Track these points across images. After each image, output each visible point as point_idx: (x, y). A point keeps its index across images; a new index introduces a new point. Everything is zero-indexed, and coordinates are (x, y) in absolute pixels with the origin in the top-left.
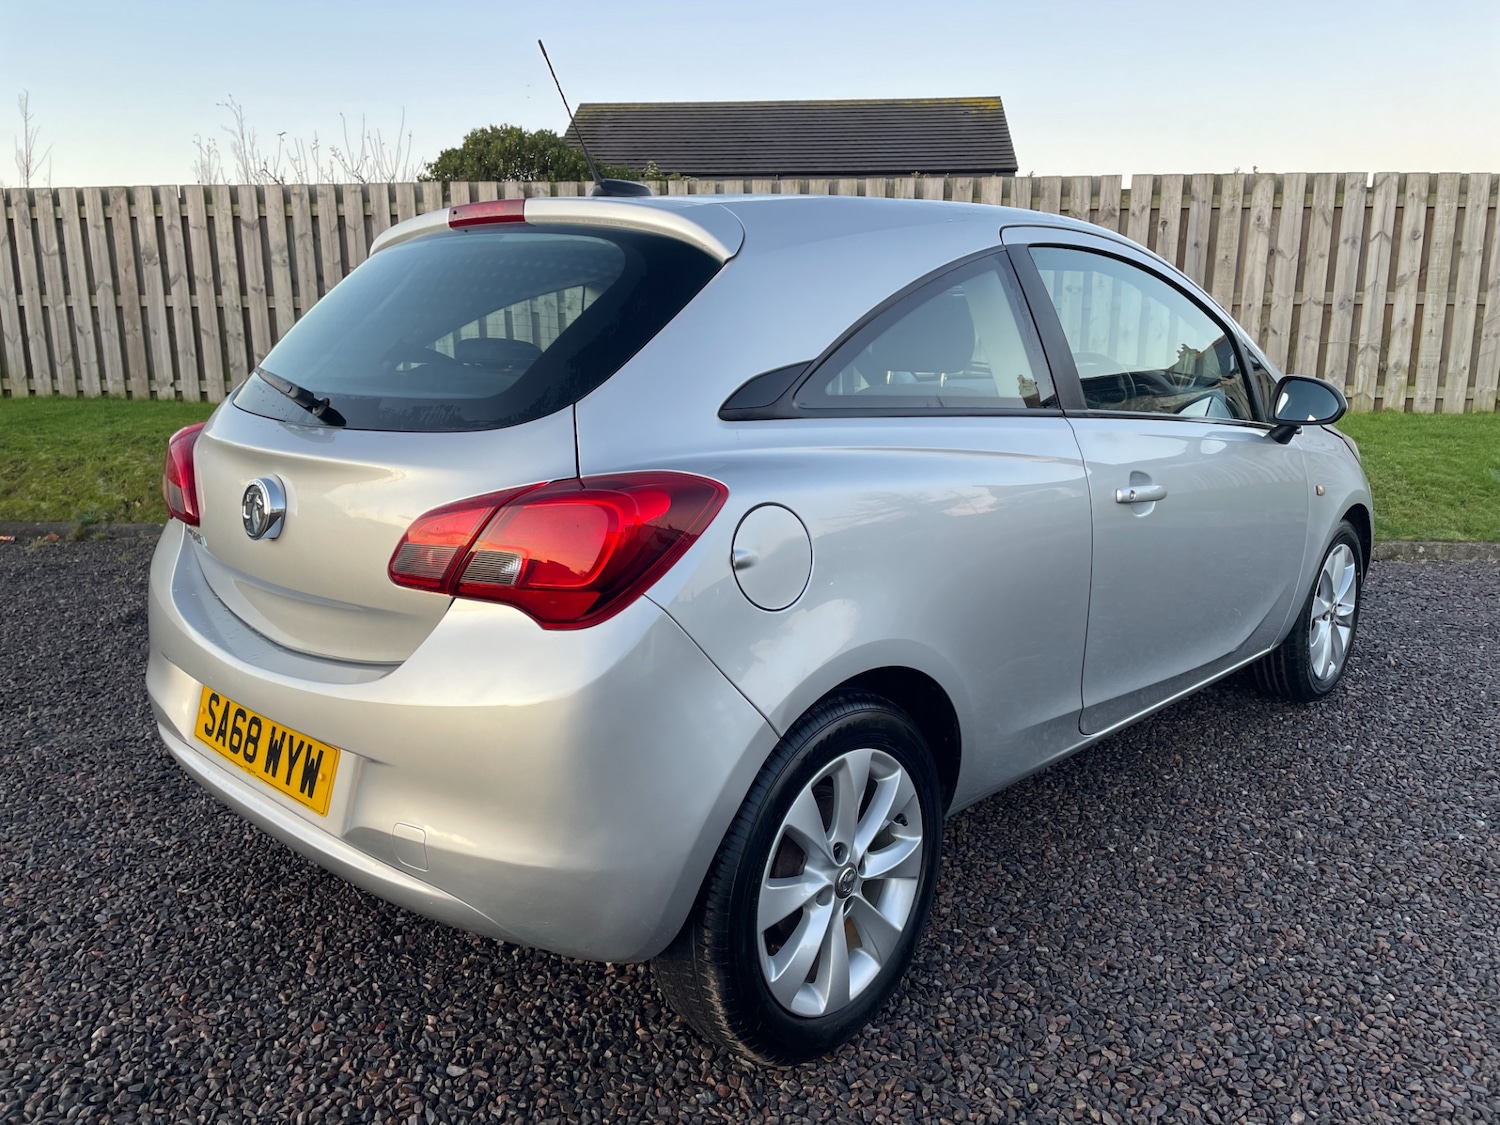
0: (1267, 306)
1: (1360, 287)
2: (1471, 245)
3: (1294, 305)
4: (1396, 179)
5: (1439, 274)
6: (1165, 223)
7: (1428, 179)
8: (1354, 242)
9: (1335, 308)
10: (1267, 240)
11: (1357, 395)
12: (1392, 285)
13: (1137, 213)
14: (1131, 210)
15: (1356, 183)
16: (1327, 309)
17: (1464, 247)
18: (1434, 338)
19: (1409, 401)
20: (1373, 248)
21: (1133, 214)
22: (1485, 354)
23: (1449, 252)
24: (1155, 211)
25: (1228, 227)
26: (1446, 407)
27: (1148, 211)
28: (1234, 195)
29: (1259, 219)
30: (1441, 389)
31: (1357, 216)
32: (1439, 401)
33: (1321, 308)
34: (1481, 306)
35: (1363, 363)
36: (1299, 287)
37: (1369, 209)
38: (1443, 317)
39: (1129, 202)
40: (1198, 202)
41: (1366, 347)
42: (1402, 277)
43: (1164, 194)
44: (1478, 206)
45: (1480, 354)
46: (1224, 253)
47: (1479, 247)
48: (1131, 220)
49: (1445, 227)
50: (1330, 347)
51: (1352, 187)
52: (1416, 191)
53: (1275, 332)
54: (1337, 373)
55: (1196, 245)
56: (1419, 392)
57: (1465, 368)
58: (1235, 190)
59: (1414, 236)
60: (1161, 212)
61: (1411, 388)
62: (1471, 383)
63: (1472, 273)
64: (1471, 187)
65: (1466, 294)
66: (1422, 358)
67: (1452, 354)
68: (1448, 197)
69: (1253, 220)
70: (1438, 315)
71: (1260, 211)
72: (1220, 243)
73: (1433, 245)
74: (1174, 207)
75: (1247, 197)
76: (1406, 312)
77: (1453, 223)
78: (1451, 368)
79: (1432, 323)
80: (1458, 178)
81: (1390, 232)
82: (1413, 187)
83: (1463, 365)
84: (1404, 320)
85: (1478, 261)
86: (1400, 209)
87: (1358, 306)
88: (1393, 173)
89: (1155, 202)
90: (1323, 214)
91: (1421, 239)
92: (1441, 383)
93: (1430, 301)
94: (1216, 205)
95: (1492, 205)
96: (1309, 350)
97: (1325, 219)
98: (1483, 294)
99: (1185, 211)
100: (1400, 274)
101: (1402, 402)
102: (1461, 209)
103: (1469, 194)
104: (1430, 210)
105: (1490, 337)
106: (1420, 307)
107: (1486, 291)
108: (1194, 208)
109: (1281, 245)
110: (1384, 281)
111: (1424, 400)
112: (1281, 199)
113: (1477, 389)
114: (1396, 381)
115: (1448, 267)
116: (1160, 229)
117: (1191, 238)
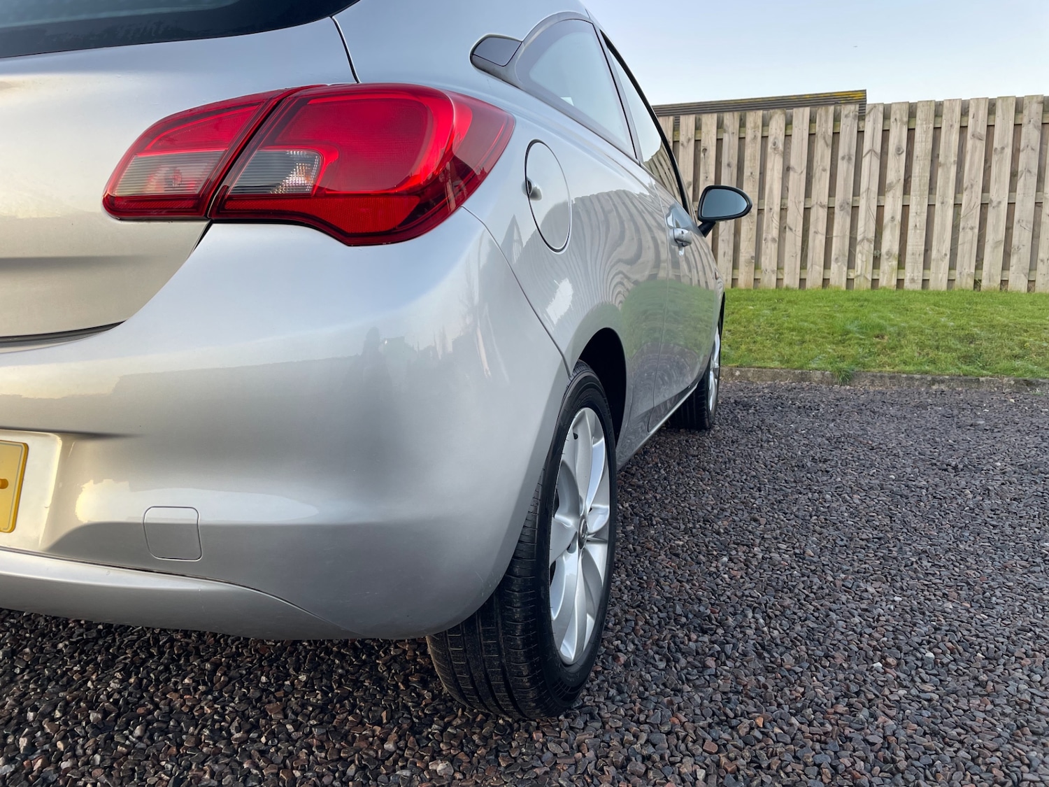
0: (783, 209)
1: (856, 193)
2: (946, 157)
3: (805, 209)
4: (881, 109)
5: (920, 180)
6: (705, 150)
7: (907, 106)
8: (850, 159)
9: (837, 210)
10: (781, 160)
11: (858, 276)
12: (882, 190)
13: (685, 144)
14: (680, 142)
15: (849, 113)
16: (831, 209)
17: (941, 159)
18: (918, 231)
19: (900, 282)
20: (866, 162)
21: (682, 144)
22: (964, 243)
23: (928, 163)
24: (697, 142)
25: (752, 150)
26: (932, 285)
27: (693, 142)
28: (755, 127)
29: (775, 144)
30: (927, 272)
31: (851, 139)
32: (925, 282)
33: (826, 210)
34: (957, 206)
35: (860, 252)
36: (808, 194)
37: (861, 133)
38: (926, 214)
39: (679, 136)
40: (728, 133)
41: (863, 240)
42: (890, 184)
43: (704, 129)
44: (951, 126)
45: (959, 243)
46: (750, 170)
47: (953, 158)
48: (681, 147)
49: (924, 144)
50: (834, 239)
51: (846, 116)
52: (898, 117)
53: (791, 229)
54: (840, 259)
55: (729, 165)
56: (907, 275)
57: (946, 255)
58: (755, 123)
59: (898, 151)
60: (702, 142)
61: (901, 271)
62: (952, 267)
63: (948, 178)
64: (945, 111)
65: (944, 196)
66: (909, 249)
67: (934, 243)
68: (926, 120)
69: (770, 145)
70: (921, 213)
71: (775, 138)
72: (747, 164)
73: (915, 158)
74: (711, 138)
75: (765, 128)
76: (894, 211)
77: (930, 140)
78: (934, 254)
79: (917, 219)
80: (933, 104)
81: (878, 148)
82: (895, 113)
83: (944, 252)
84: (893, 218)
85: (953, 170)
86: (886, 132)
87: (855, 208)
88: (879, 104)
89: (698, 135)
90: (824, 138)
91: (904, 155)
92: (926, 265)
93: (914, 203)
94: (742, 135)
95: (964, 124)
96: (817, 242)
97: (826, 142)
98: (958, 196)
99: (719, 141)
100: (888, 181)
101: (894, 282)
102: (937, 129)
103: (944, 116)
104: (911, 131)
105: (968, 230)
106: (905, 208)
107: (962, 193)
108: (726, 138)
109: (793, 163)
110: (875, 188)
111: (913, 280)
112: (792, 128)
113: (957, 272)
114: (888, 265)
115: (928, 175)
116: (702, 155)
117: (725, 160)
